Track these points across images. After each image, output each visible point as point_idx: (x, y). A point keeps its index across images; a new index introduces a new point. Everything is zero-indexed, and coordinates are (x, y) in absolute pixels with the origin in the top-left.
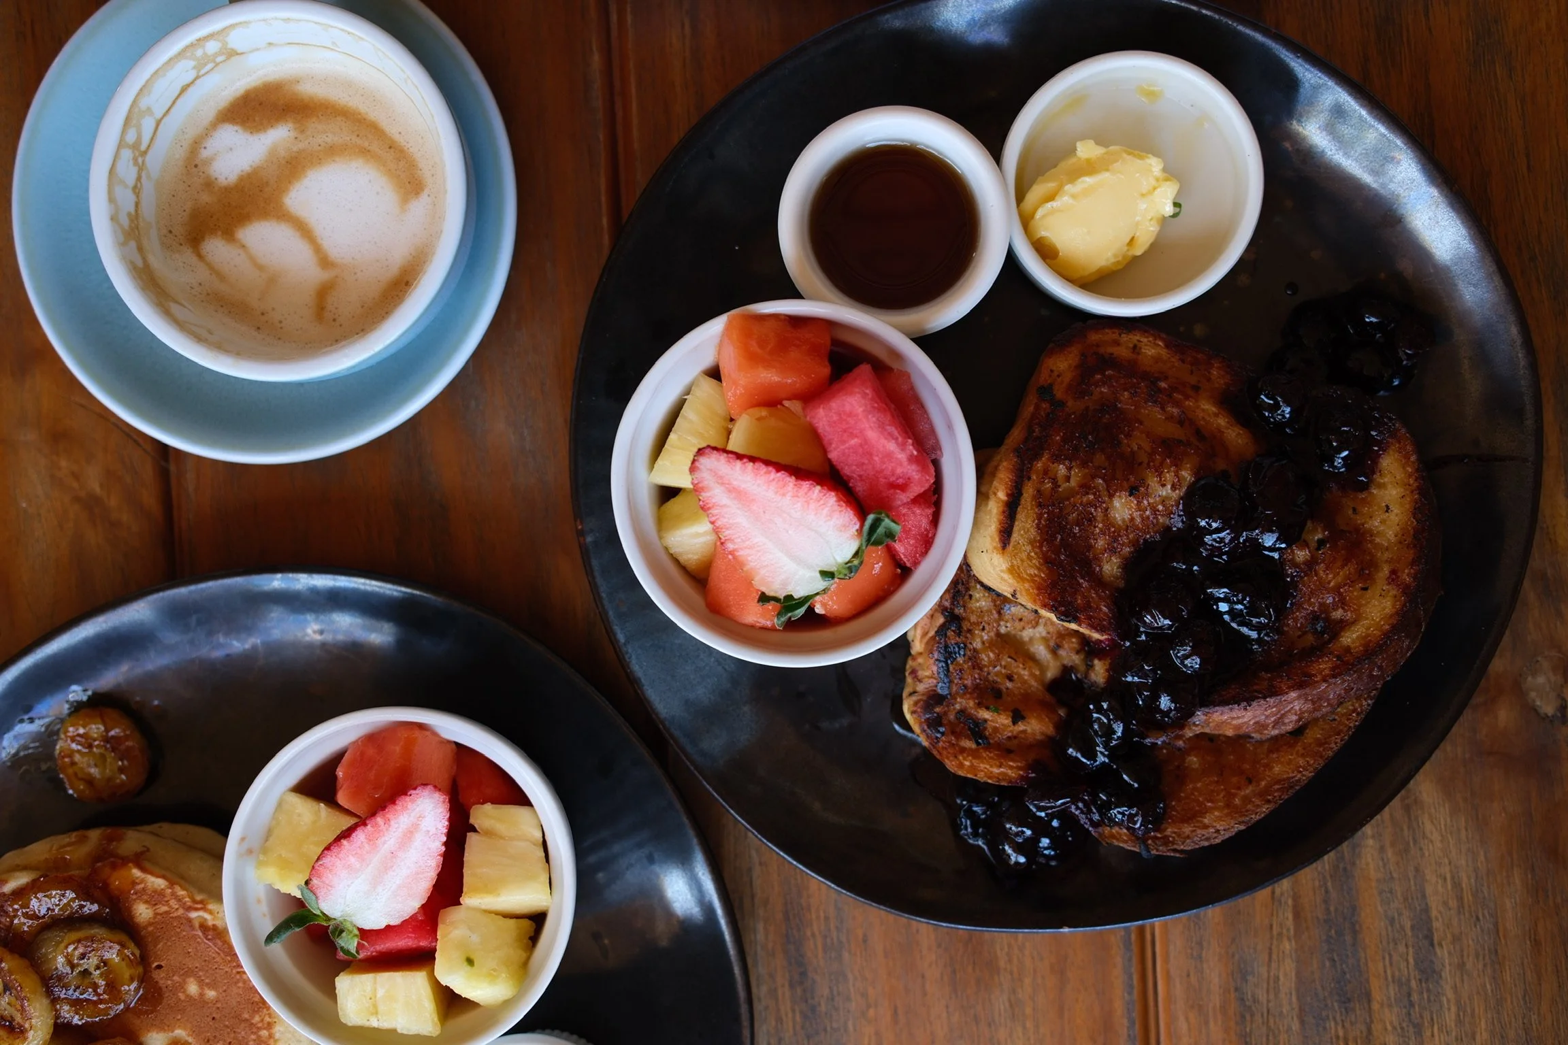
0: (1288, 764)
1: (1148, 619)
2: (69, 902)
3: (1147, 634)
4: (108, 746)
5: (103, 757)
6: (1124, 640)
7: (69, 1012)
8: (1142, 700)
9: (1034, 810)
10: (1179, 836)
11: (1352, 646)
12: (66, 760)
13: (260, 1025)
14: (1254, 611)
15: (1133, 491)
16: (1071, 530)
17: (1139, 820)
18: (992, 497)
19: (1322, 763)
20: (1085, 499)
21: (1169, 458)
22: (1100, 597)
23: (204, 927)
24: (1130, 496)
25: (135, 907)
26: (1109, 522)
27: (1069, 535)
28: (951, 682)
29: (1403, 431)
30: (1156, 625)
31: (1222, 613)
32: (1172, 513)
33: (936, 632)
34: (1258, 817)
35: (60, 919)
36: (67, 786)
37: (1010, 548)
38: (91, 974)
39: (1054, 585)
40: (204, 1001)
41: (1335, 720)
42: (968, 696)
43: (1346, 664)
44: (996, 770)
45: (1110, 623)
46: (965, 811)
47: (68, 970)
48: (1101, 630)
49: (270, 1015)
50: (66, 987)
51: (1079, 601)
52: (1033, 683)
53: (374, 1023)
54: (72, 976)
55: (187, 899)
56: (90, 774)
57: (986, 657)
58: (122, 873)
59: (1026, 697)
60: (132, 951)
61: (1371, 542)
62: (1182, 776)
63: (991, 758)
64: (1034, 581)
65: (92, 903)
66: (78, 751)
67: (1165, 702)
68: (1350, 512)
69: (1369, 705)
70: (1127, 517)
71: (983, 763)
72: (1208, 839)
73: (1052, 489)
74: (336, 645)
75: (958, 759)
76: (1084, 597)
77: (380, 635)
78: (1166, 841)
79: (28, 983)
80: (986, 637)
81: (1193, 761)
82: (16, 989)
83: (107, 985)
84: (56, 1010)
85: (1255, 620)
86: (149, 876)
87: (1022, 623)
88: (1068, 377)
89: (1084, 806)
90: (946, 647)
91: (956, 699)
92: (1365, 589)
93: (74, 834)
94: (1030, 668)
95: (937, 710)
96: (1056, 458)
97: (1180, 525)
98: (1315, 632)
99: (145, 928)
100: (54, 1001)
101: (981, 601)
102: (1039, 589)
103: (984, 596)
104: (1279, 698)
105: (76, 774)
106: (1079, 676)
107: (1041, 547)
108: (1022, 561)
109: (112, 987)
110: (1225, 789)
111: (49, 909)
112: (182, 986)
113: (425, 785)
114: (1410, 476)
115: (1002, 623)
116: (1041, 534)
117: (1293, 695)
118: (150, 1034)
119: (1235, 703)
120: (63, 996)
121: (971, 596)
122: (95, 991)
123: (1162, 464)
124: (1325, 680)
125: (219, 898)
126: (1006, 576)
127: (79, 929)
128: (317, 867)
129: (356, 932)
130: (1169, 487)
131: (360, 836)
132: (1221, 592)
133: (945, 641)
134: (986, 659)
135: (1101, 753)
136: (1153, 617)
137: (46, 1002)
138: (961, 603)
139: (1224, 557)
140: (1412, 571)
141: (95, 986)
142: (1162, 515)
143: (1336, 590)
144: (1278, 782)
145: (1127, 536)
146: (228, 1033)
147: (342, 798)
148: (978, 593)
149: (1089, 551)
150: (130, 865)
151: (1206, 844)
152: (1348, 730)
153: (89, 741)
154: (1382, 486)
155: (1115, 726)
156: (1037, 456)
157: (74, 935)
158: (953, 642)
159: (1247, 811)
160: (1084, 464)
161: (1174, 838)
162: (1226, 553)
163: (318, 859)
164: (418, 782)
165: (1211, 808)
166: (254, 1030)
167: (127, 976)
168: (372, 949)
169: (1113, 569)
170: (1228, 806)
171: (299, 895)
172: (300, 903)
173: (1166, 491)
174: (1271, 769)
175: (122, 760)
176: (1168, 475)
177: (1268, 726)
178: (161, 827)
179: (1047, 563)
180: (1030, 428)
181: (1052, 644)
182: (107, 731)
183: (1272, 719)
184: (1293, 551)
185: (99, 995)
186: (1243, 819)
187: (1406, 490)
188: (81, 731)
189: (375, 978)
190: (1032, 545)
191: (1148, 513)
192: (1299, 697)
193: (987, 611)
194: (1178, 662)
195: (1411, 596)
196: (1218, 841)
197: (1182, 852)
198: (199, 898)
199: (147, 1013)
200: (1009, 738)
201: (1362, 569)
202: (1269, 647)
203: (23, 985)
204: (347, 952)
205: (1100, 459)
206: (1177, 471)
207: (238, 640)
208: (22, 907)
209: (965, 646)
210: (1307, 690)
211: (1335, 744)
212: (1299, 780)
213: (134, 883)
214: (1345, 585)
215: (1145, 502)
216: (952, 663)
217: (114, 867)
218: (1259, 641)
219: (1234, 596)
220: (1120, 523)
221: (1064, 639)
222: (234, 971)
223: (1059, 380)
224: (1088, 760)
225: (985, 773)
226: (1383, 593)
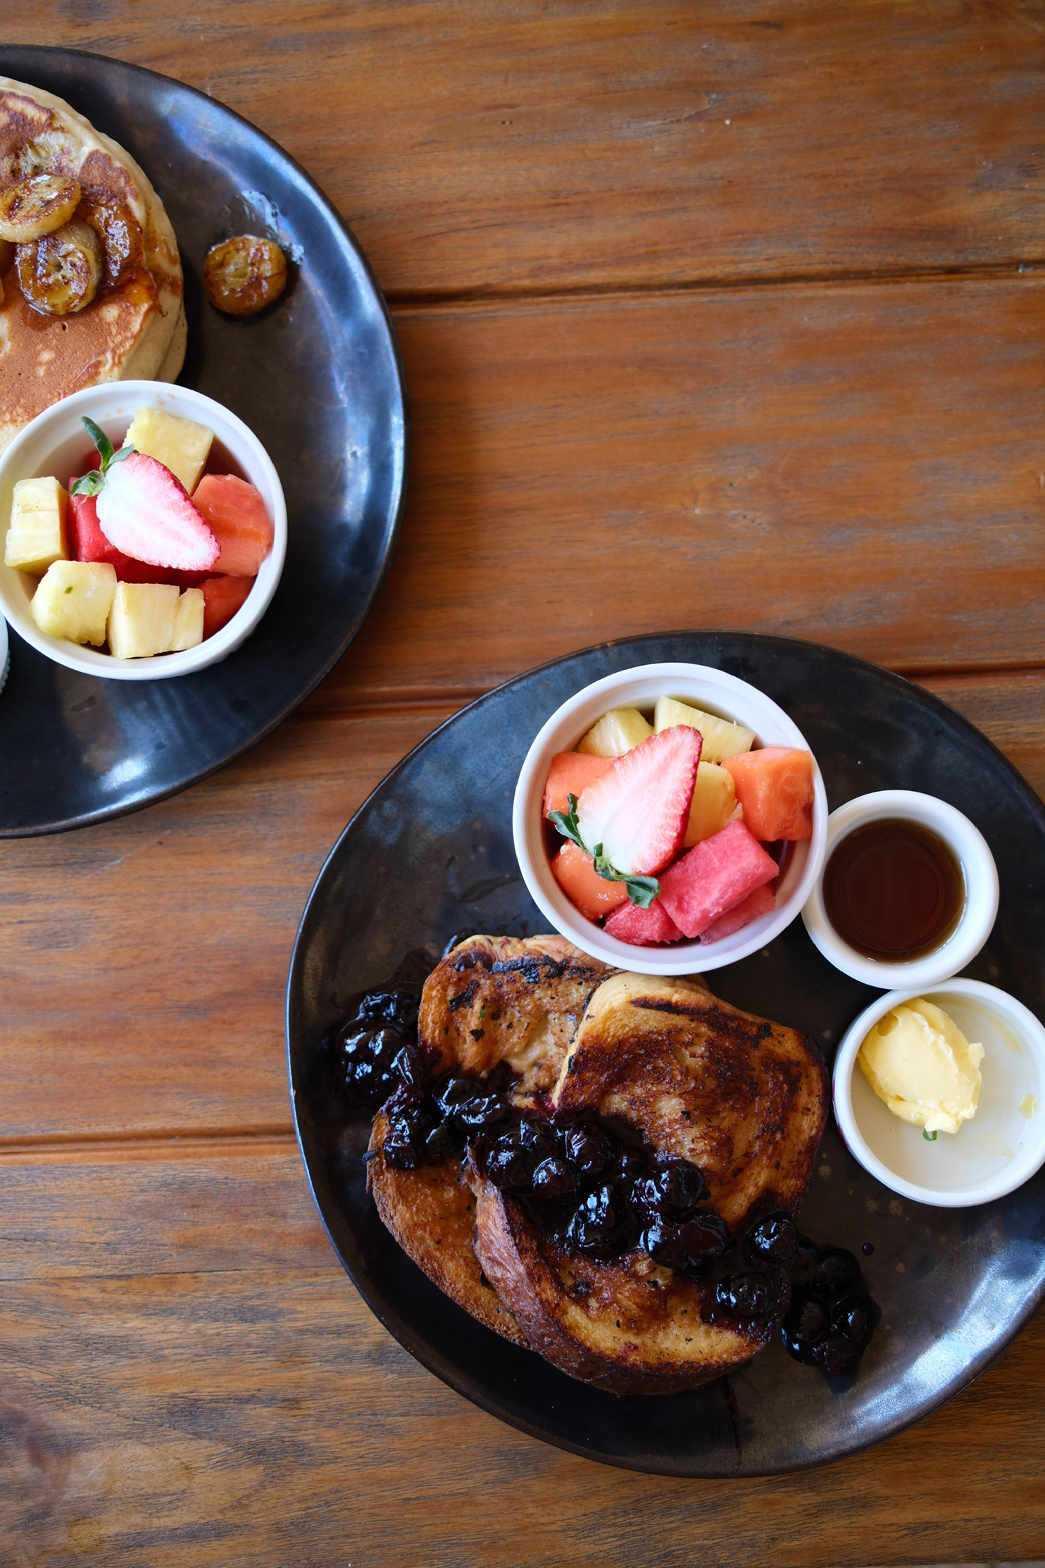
0: (456, 1275)
1: (576, 1137)
2: (120, 252)
3: (563, 1137)
4: (253, 280)
5: (243, 275)
6: (556, 1117)
7: (26, 254)
8: (504, 1140)
9: (398, 1055)
10: (385, 1184)
11: (569, 1316)
12: (241, 245)
13: (15, 413)
14: (591, 1228)
15: (687, 1114)
16: (649, 1063)
17: (399, 1144)
18: (674, 989)
19: (461, 1303)
20: (676, 1072)
21: (717, 1144)
22: (593, 1092)
23: (98, 364)
24: (682, 1112)
25: (116, 306)
26: (656, 1096)
27: (644, 1061)
28: (504, 973)
29: (758, 1349)
30: (573, 1143)
31: (585, 1203)
32: (669, 1151)
33: (547, 956)
34: (407, 1251)
35: (104, 244)
36: (219, 246)
37: (632, 1008)
38: (59, 271)
39: (601, 1050)
40: (35, 366)
41: (499, 1312)
42: (493, 989)
43: (552, 1313)
44: (430, 1019)
45: (569, 1105)
46: (389, 997)
47: (63, 253)
48: (564, 1097)
49: (23, 421)
50: (48, 251)
51: (588, 1074)
52: (507, 1047)
53: (16, 510)
54: (57, 256)
55: (122, 350)
56: (228, 264)
57: (528, 1004)
58: (144, 295)
59: (494, 1041)
60: (78, 305)
61: (659, 1329)
62: (436, 1184)
63: (440, 1014)
64: (604, 1032)
65: (118, 271)
66: (248, 255)
67: (505, 1157)
68: (683, 1309)
69: (514, 1340)
70: (663, 1112)
71: (435, 1008)
72: (384, 1210)
73: (684, 1043)
74: (343, 471)
75: (437, 985)
76: (592, 1078)
77: (352, 507)
78: (379, 1173)
79: (51, 220)
80: (545, 1001)
81: (450, 1193)
82: (46, 211)
83: (49, 285)
84: (27, 244)
85: (582, 1231)
86: (141, 318)
87: (558, 1032)
88: (779, 1050)
89: (404, 1099)
90: (535, 966)
91: (489, 979)
92: (618, 1325)
93: (177, 254)
94: (520, 1043)
95: (479, 964)
96: (711, 1044)
97: (659, 1159)
98: (576, 1286)
99: (98, 315)
100: (36, 242)
101: (577, 993)
102: (597, 1037)
103: (581, 996)
104: (518, 1257)
105: (229, 253)
106: (515, 1087)
107: (633, 1036)
108: (621, 1020)
109: (48, 289)
110: (429, 1222)
111: (114, 235)
112: (47, 347)
113: (220, 549)
114: (720, 1357)
115: (557, 1015)
116: (644, 1035)
117: (522, 1269)
118: (7, 321)
119: (509, 1220)
120: (40, 249)
121: (580, 984)
122: (44, 275)
123: (712, 1138)
124: (537, 1294)
125: (123, 377)
126: (607, 1008)
127: (96, 260)
128: (149, 460)
129: (94, 494)
130: (692, 1147)
131: (176, 495)
132: (605, 1199)
133: (539, 965)
134: (526, 1003)
135: (454, 1108)
136: (579, 1141)
137: (35, 235)
138: (575, 976)
139: (635, 1199)
140: (639, 1363)
141: (48, 275)
142: (666, 1143)
143: (615, 1301)
144: (440, 1266)
145: (646, 1114)
146: (7, 387)
147: (208, 480)
148: (583, 990)
149: (631, 1080)
150: (151, 302)
151: (379, 1209)
152: (491, 1324)
153: (257, 264)
154: (707, 1333)
155: (480, 1116)
156: (712, 1026)
157: (91, 257)
158: (540, 971)
159: (412, 1241)
160: (706, 1069)
161: (383, 1180)
162: (639, 1200)
163: (156, 461)
164: (222, 543)
165: (411, 1210)
166: (10, 409)
167: (56, 301)
168: (79, 507)
169: (615, 1104)
170: (415, 1225)
171: (125, 445)
172: (118, 446)
173: (688, 1145)
174: (451, 1260)
175: (241, 291)
176: (702, 1144)
177: (490, 1252)
178: (184, 325)
179: (619, 1043)
180: (734, 1018)
181: (542, 1061)
182: (266, 278)
183: (496, 1255)
184: (645, 1259)
185: (41, 278)
186: (405, 1238)
187: (707, 1354)
188: (266, 257)
189: (54, 510)
190: (634, 1028)
191: (668, 1130)
192: (520, 1275)
193: (568, 1000)
194: (543, 1164)
195: (616, 1365)
196: (383, 1219)
197: (371, 1189)
198: (124, 360)
199: (25, 318)
200: (458, 1029)
201: (635, 1321)
202: (558, 1248)
203: (49, 217)
204: (76, 486)
205: (711, 1083)
206: (706, 1152)
207: (346, 388)
208: (115, 214)
209: (536, 983)
210: (527, 1281)
211: (478, 1314)
212: (443, 1285)
213: (135, 305)
214: (620, 1307)
215: (677, 1127)
216: (521, 972)
217: (149, 288)
218: (563, 1239)
219: (603, 1210)
220: (658, 1106)
221: (547, 1071)
222: (61, 391)
223: (776, 1043)
224: (446, 1098)
225: (427, 1010)
226: (616, 1340)
